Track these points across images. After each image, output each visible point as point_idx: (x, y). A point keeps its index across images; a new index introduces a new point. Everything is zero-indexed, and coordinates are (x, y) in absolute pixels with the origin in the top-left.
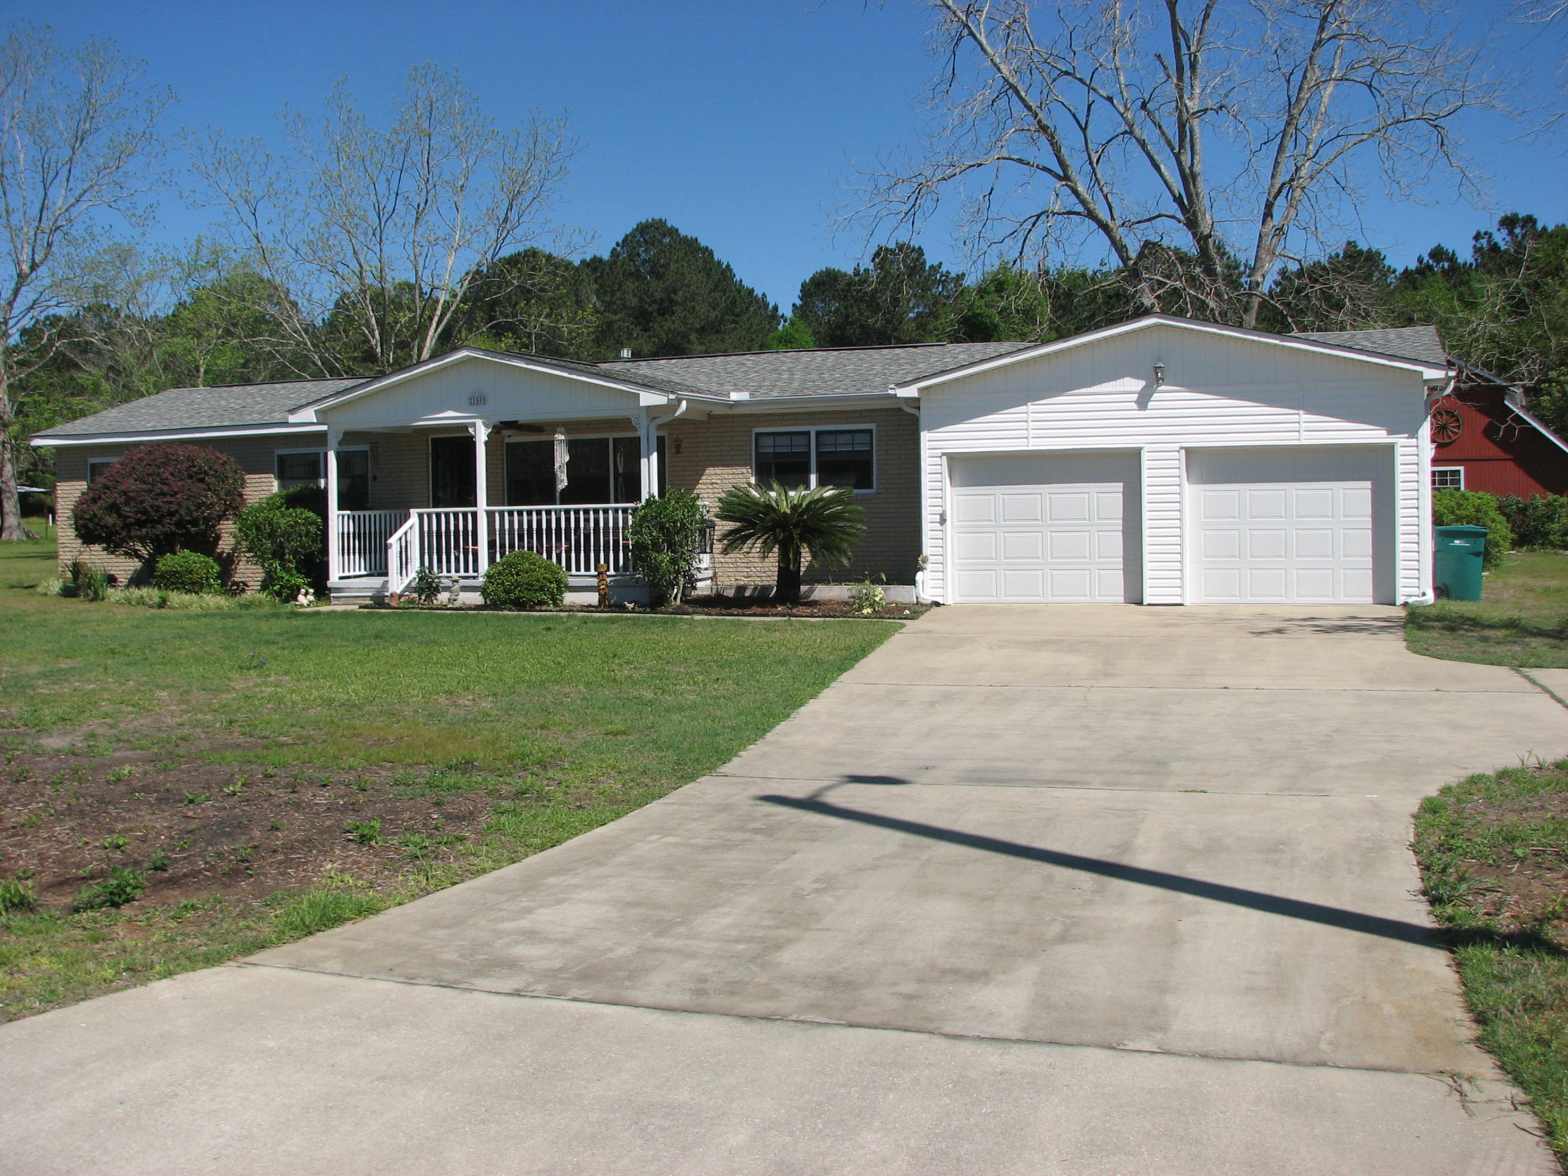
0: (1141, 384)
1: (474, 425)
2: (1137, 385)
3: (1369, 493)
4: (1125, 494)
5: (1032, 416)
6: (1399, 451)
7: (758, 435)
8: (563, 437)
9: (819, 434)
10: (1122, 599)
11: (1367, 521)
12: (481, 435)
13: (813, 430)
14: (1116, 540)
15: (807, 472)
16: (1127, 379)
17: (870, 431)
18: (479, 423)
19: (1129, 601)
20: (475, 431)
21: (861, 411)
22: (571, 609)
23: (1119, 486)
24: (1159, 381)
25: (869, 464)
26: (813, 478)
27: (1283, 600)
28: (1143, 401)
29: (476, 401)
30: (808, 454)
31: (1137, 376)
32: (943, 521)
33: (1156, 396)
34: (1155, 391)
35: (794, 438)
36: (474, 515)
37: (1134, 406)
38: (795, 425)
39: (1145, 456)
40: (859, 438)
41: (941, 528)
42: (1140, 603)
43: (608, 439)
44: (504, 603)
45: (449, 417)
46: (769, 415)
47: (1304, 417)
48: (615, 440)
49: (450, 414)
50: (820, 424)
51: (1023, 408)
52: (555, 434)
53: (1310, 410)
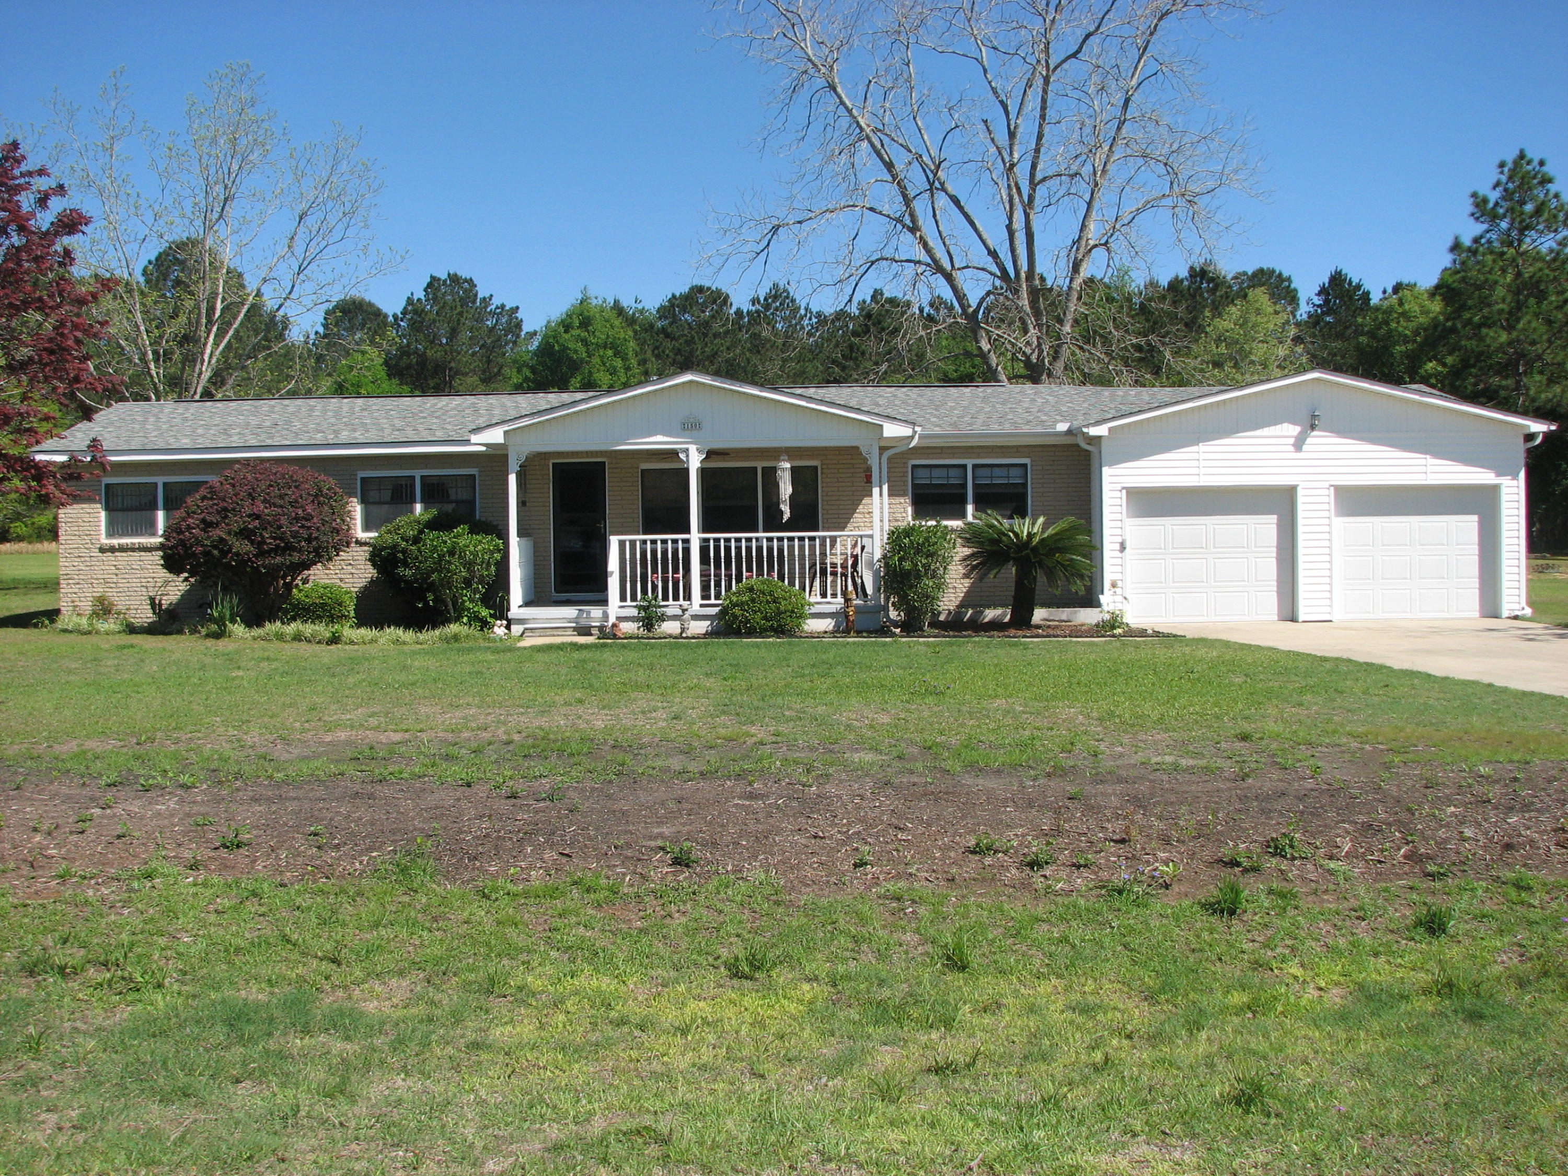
0: (1297, 429)
1: (686, 451)
2: (1295, 430)
3: (1475, 526)
4: (1279, 525)
5: (1203, 456)
6: (1504, 490)
7: (914, 467)
8: (788, 465)
9: (975, 467)
10: (1276, 618)
11: (1475, 549)
12: (695, 461)
13: (970, 463)
14: (1269, 567)
15: (964, 502)
16: (1285, 425)
17: (1025, 466)
18: (693, 449)
19: (1283, 619)
20: (687, 456)
21: (1017, 447)
22: (812, 636)
23: (1273, 519)
24: (1313, 427)
25: (1024, 495)
26: (970, 508)
27: (1409, 616)
28: (1299, 445)
29: (690, 426)
30: (964, 486)
31: (1294, 423)
32: (1123, 548)
33: (1309, 440)
34: (1308, 436)
35: (951, 470)
36: (686, 541)
37: (1292, 449)
38: (953, 458)
39: (1300, 492)
40: (1014, 472)
41: (1120, 555)
42: (1293, 619)
43: (756, 468)
44: (766, 630)
45: (658, 441)
46: (928, 448)
47: (1430, 460)
48: (763, 469)
49: (659, 438)
50: (979, 457)
51: (1194, 448)
52: (780, 461)
53: (1437, 455)
